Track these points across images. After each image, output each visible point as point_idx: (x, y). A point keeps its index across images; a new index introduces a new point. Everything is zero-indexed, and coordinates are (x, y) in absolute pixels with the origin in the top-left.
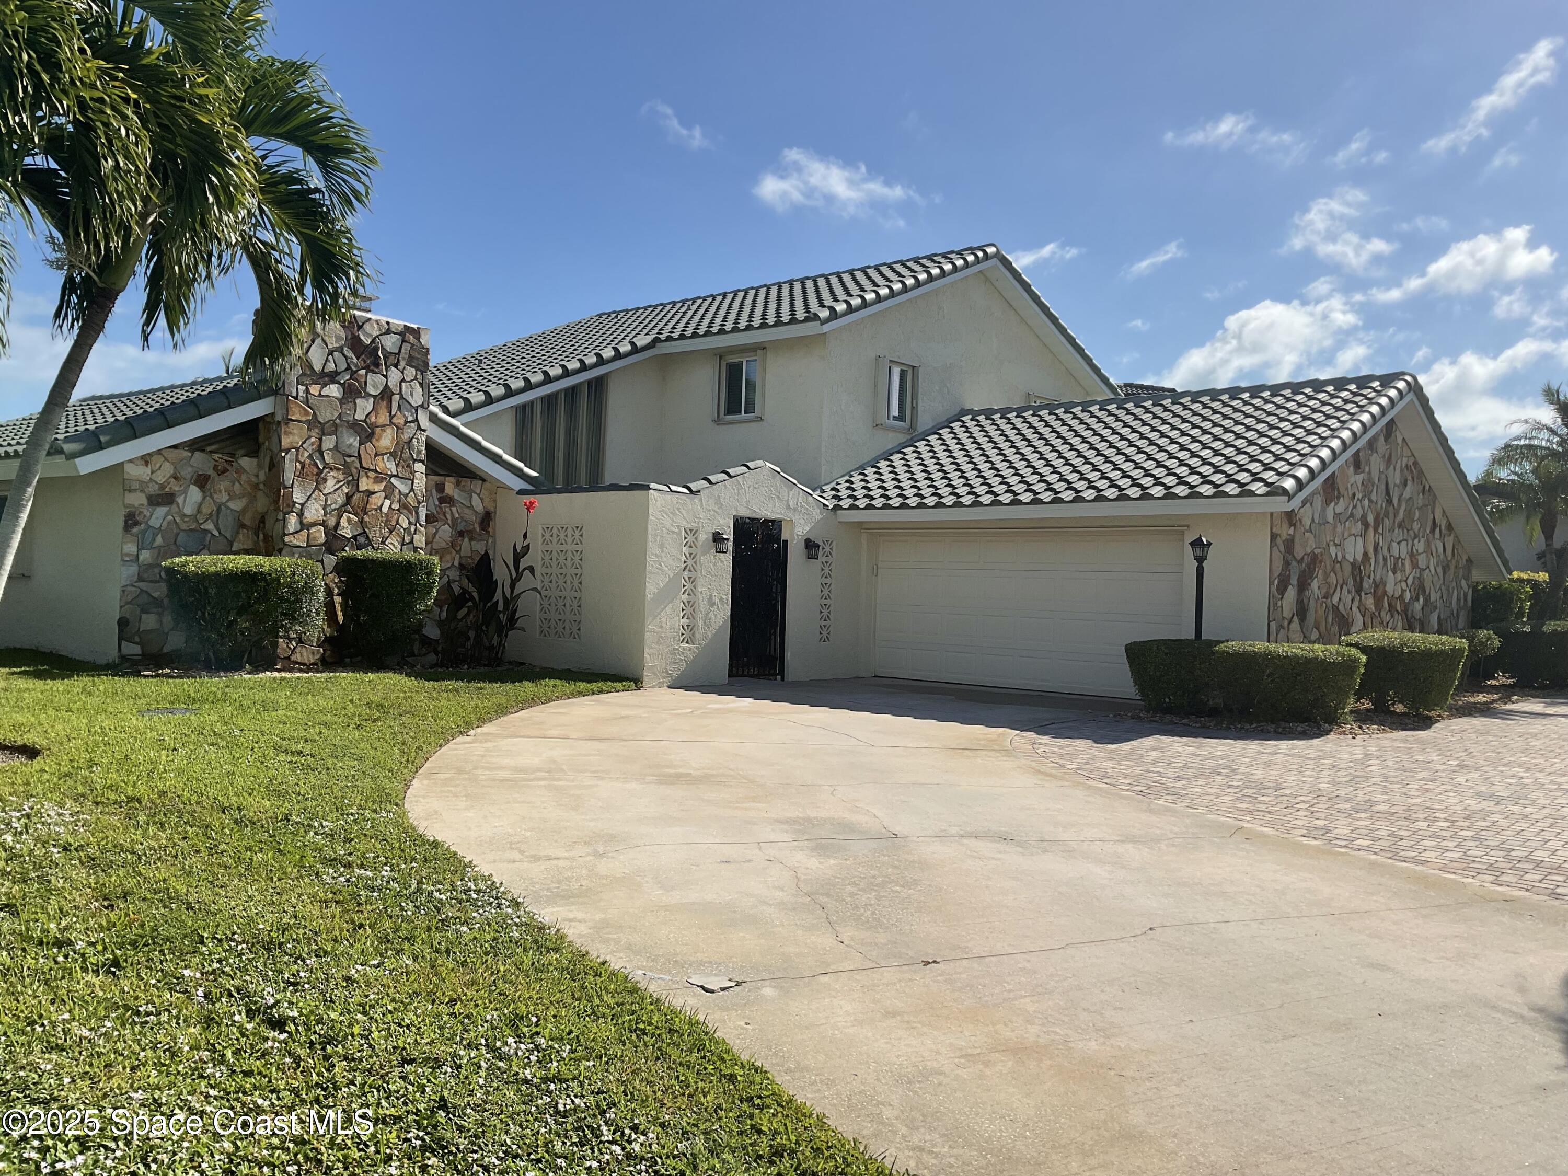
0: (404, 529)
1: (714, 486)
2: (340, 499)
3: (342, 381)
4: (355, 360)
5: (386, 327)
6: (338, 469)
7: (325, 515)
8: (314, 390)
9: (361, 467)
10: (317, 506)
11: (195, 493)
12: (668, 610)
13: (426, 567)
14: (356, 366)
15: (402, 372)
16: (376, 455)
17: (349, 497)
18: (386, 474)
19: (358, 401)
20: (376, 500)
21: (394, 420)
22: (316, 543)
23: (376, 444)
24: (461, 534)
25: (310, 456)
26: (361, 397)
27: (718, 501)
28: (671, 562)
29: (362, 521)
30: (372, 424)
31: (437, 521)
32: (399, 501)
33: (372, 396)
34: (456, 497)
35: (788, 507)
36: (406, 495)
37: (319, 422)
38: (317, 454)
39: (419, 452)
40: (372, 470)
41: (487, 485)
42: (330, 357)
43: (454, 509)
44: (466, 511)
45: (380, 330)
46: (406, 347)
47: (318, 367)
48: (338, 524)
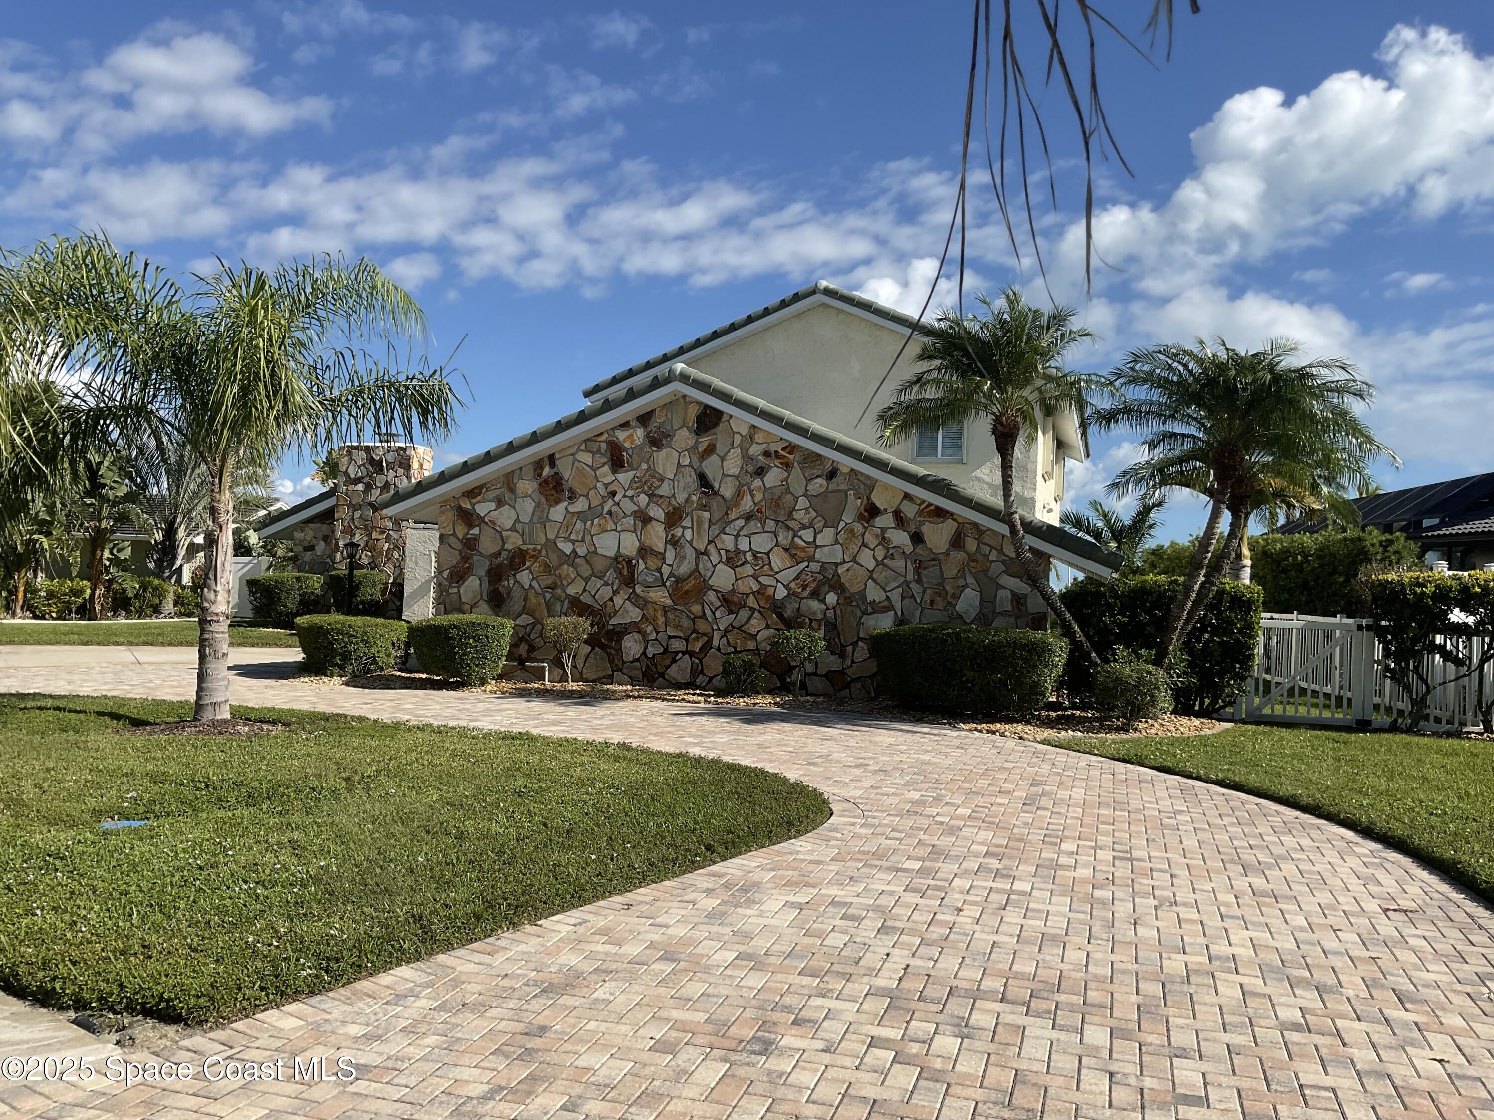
3: (365, 482)
4: (371, 469)
6: (361, 528)
8: (351, 488)
9: (373, 526)
11: (322, 544)
14: (372, 472)
15: (396, 472)
17: (367, 542)
19: (372, 491)
20: (381, 543)
25: (348, 522)
26: (374, 489)
29: (373, 555)
33: (380, 487)
37: (353, 505)
38: (351, 521)
40: (379, 528)
42: (359, 470)
46: (399, 458)
47: (352, 476)
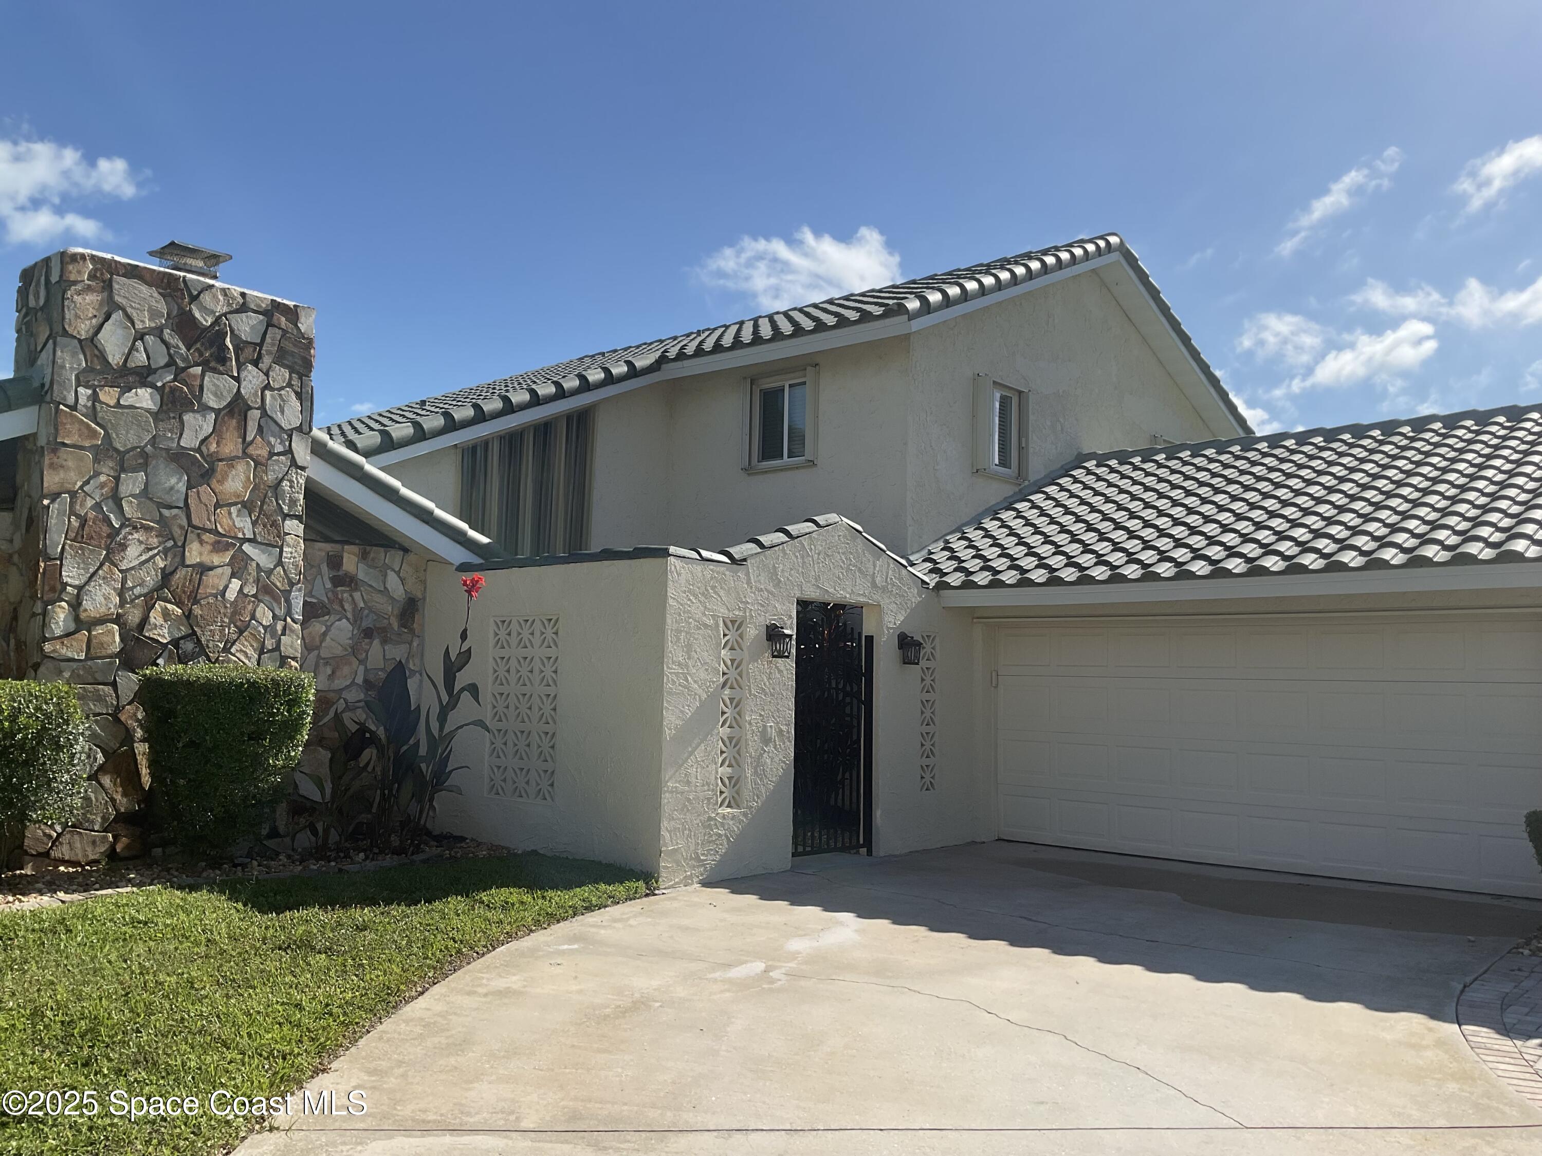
0: (265, 628)
1: (768, 552)
2: (151, 579)
3: (159, 384)
4: (183, 350)
5: (241, 301)
6: (147, 529)
7: (122, 605)
8: (108, 396)
9: (190, 524)
10: (106, 589)
12: (699, 754)
13: (287, 692)
14: (185, 360)
15: (267, 374)
16: (217, 505)
17: (166, 576)
18: (235, 538)
19: (187, 417)
20: (214, 580)
21: (251, 450)
22: (104, 653)
23: (218, 488)
24: (368, 633)
25: (97, 506)
26: (194, 411)
27: (773, 575)
28: (703, 675)
29: (188, 615)
30: (211, 455)
31: (328, 613)
32: (257, 581)
33: (213, 409)
34: (361, 576)
35: (874, 585)
36: (270, 572)
37: (116, 450)
38: (110, 502)
39: (293, 502)
40: (210, 531)
41: (411, 557)
42: (139, 344)
43: (357, 595)
44: (378, 598)
45: (229, 305)
46: (274, 335)
47: (115, 358)
48: (145, 620)
